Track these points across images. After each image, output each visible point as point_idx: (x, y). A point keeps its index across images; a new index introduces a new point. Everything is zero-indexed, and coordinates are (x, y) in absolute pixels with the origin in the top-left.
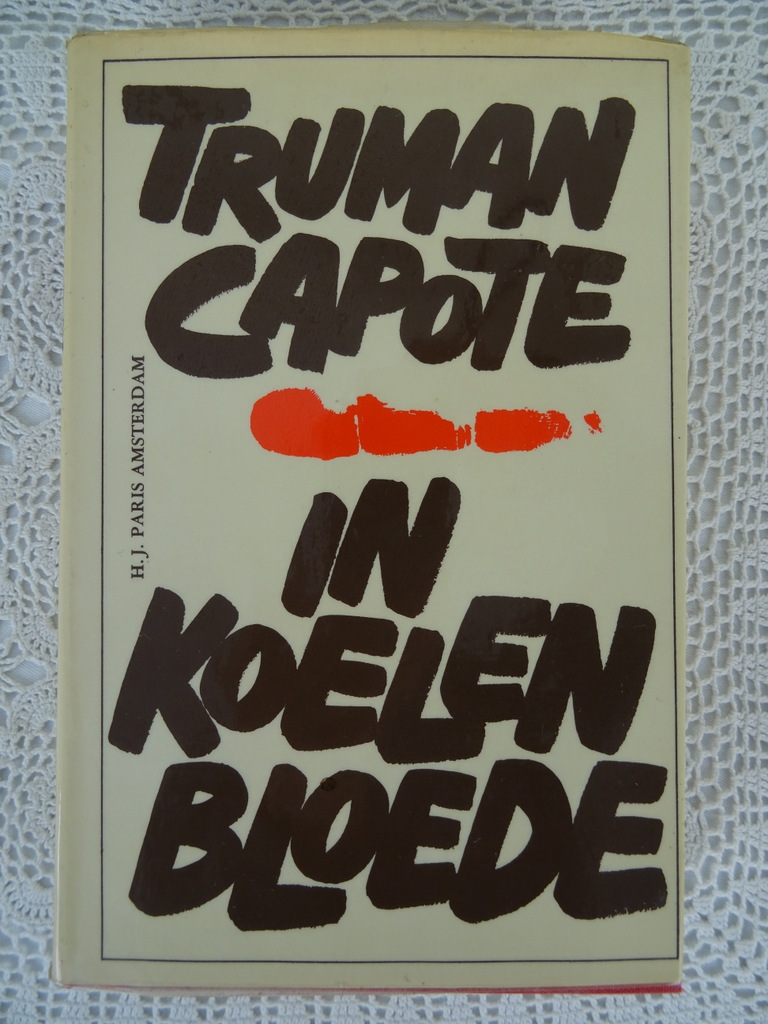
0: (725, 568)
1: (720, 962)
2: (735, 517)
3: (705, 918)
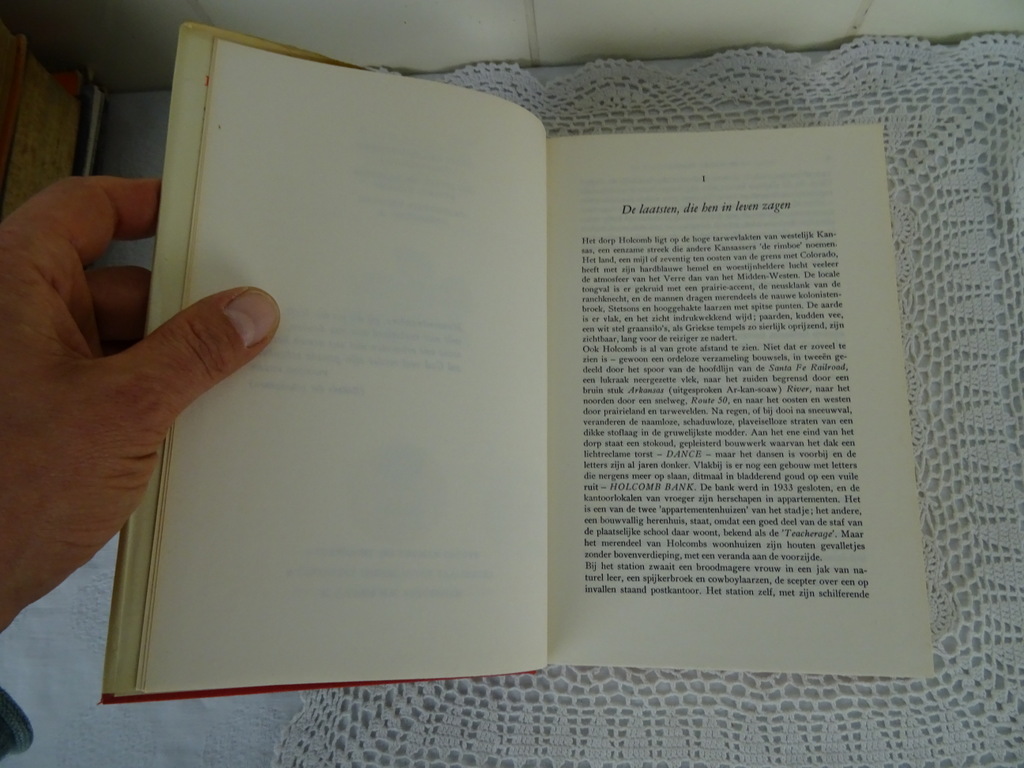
0: (952, 426)
1: (981, 705)
2: (955, 393)
3: (966, 672)
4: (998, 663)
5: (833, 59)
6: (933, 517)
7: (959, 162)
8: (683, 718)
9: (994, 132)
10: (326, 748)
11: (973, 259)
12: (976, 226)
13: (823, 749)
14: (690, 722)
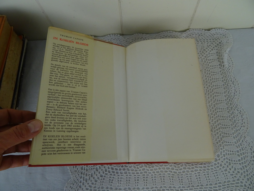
4: (229, 159)
5: (185, 33)
6: (212, 128)
7: (212, 54)
8: (160, 176)
9: (219, 47)
10: (77, 187)
11: (217, 73)
12: (217, 66)
13: (192, 181)
14: (162, 177)
